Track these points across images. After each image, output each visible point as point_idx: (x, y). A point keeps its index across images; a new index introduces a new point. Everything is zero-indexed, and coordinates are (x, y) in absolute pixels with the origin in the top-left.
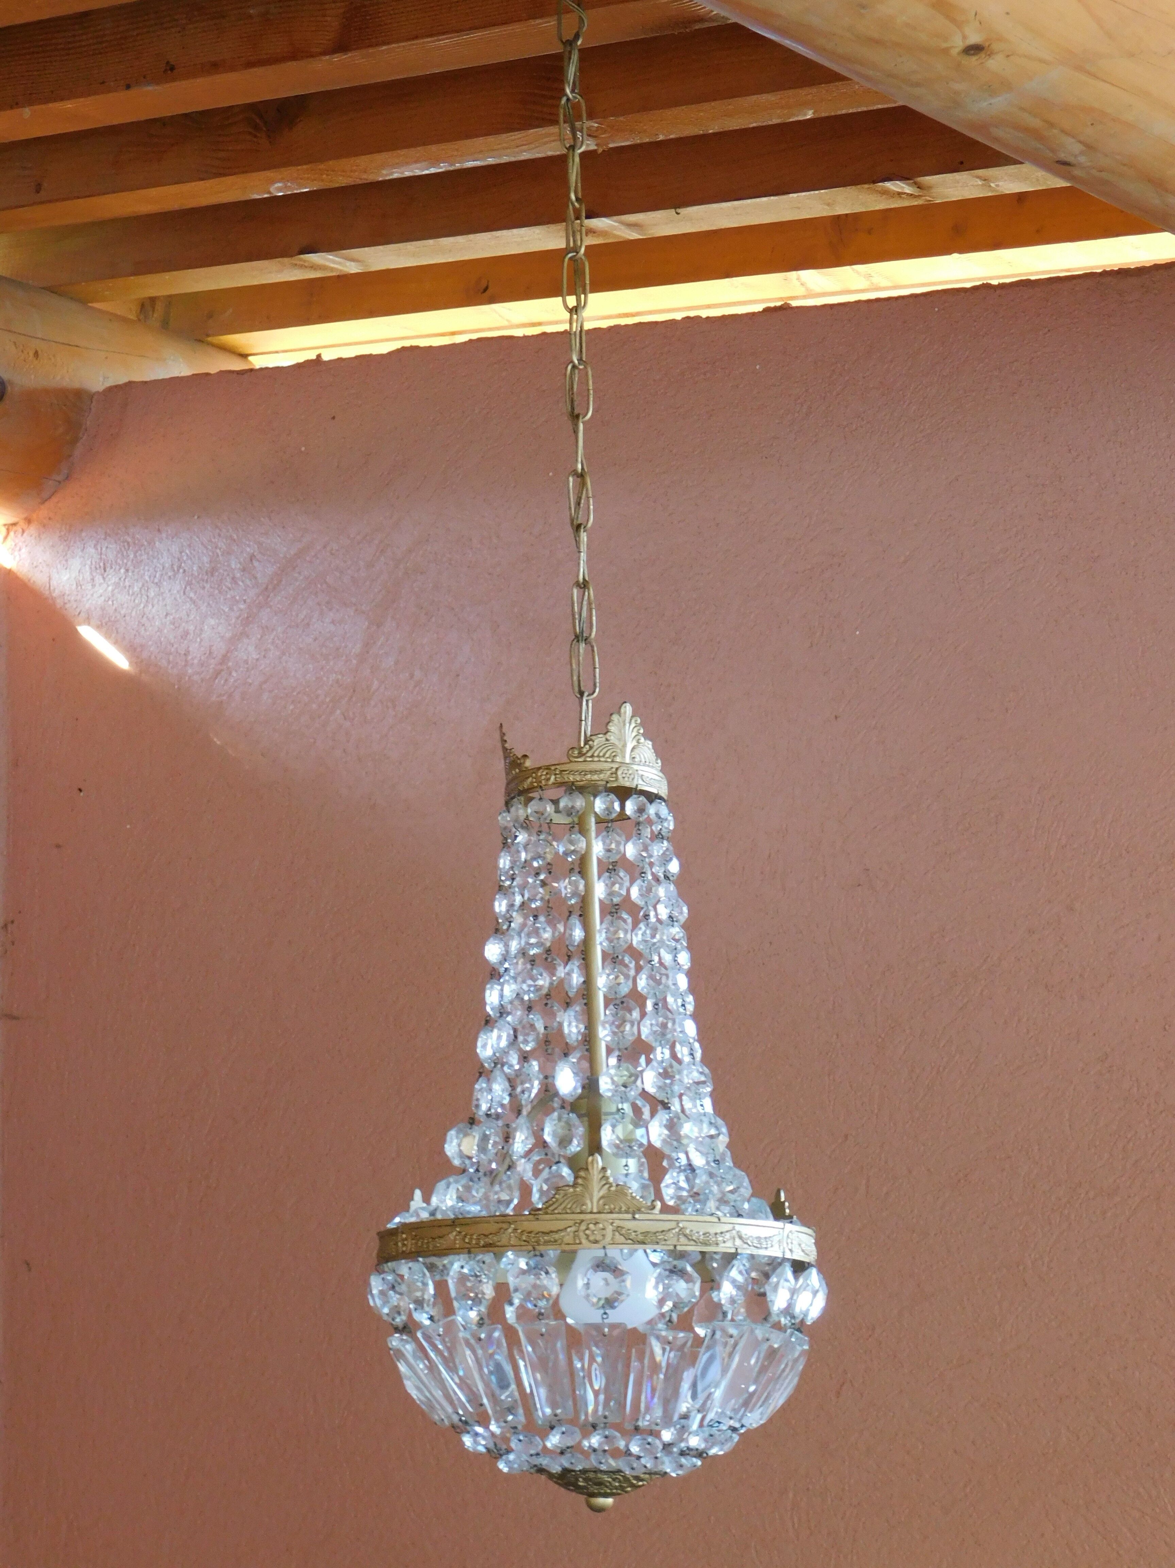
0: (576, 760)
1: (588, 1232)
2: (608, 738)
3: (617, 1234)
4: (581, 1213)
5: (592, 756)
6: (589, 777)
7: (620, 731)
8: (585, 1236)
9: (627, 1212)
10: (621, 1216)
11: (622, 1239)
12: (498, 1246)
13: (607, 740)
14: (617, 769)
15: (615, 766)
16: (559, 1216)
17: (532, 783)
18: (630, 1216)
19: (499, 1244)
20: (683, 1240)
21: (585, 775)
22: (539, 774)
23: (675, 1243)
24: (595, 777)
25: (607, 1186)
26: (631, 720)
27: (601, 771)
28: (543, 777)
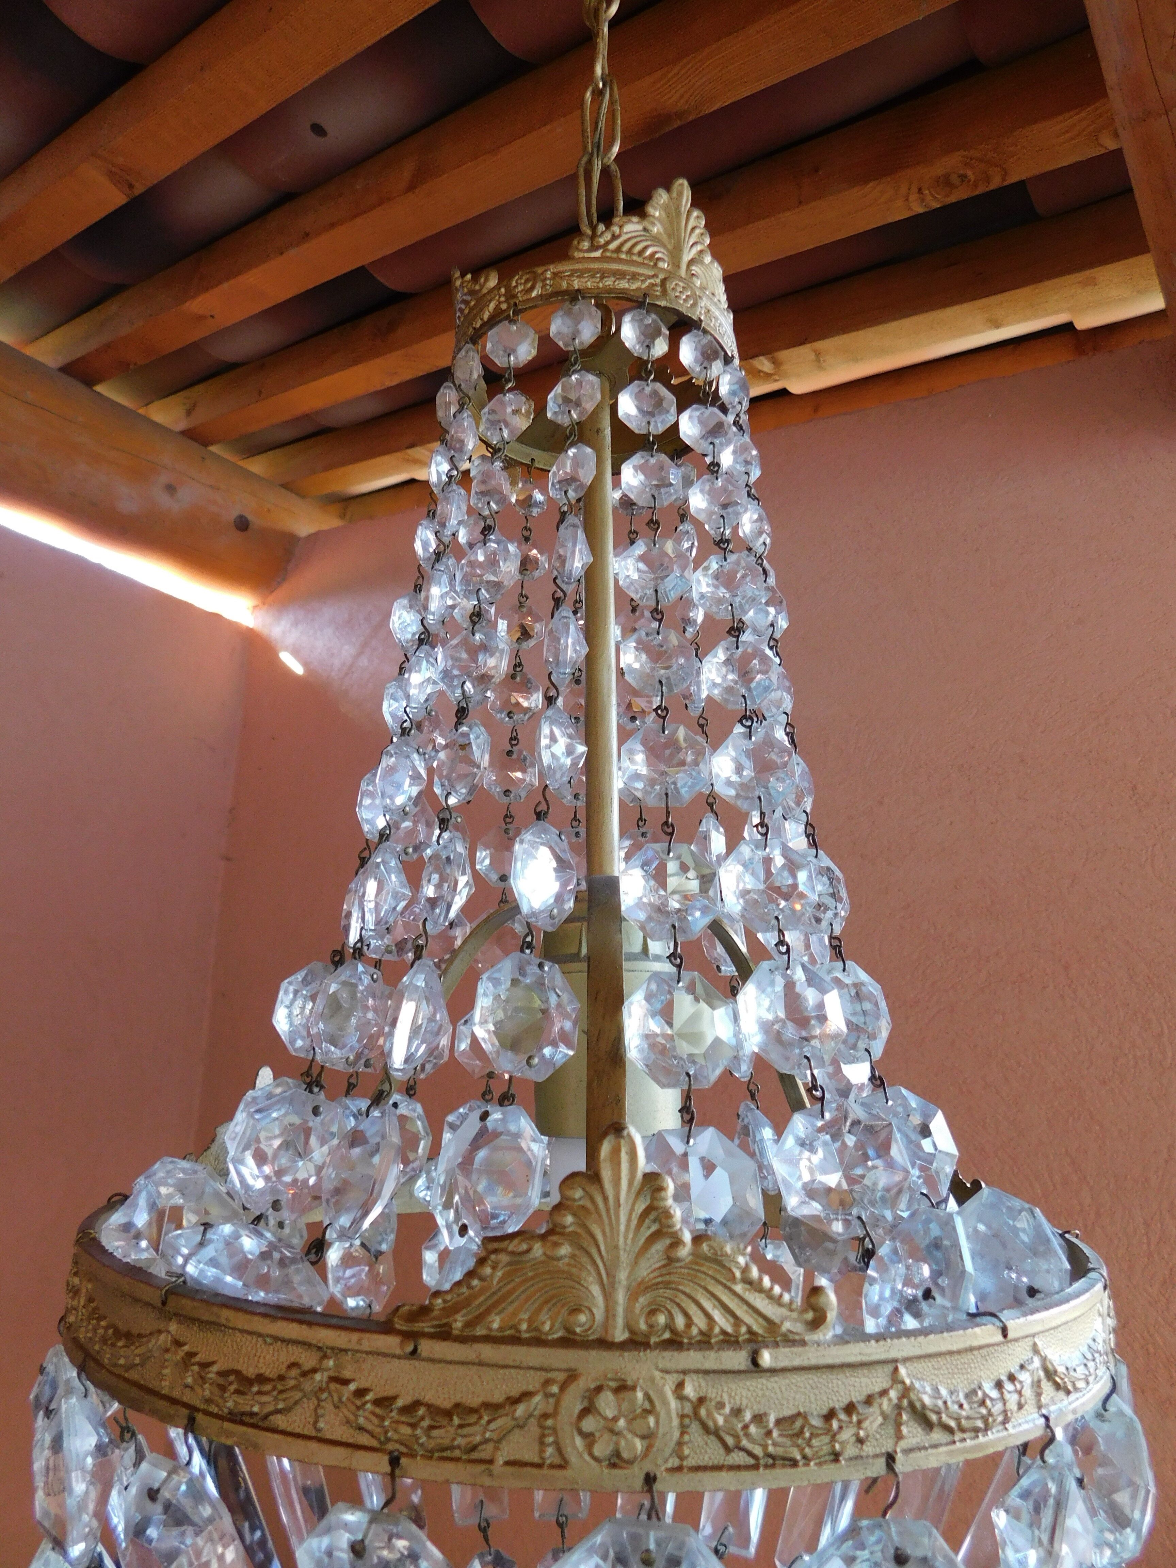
0: (586, 255)
1: (589, 1424)
2: (650, 227)
3: (695, 1428)
4: (569, 1341)
5: (618, 250)
6: (609, 282)
7: (671, 223)
8: (579, 1441)
9: (730, 1341)
10: (710, 1360)
11: (713, 1453)
12: (274, 1430)
13: (645, 229)
14: (664, 281)
15: (662, 276)
16: (487, 1352)
17: (497, 307)
18: (738, 1359)
19: (280, 1421)
20: (912, 1433)
21: (602, 278)
22: (514, 284)
23: (888, 1446)
24: (623, 284)
25: (660, 1246)
26: (689, 213)
27: (634, 276)
28: (520, 288)
